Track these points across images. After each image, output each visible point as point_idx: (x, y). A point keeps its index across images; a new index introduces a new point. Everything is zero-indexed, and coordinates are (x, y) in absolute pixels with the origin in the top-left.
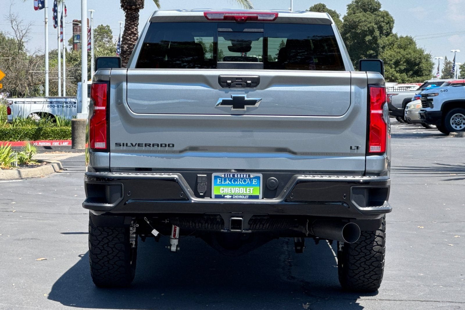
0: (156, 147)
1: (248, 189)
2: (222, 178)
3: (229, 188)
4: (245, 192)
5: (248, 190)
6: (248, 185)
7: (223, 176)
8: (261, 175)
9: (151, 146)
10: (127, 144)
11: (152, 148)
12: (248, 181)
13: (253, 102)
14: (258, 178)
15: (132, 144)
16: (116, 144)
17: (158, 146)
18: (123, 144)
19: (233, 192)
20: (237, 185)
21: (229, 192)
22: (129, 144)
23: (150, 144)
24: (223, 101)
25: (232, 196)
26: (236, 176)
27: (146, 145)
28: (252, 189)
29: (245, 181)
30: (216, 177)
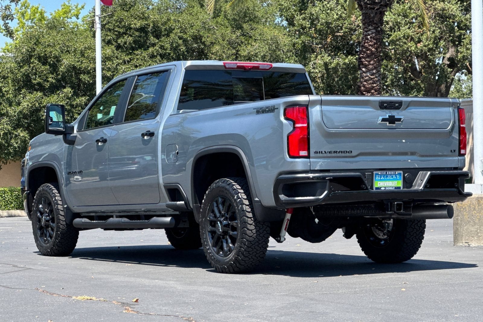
0: (340, 153)
1: (394, 182)
2: (379, 175)
3: (383, 182)
4: (392, 185)
5: (394, 184)
6: (394, 180)
7: (380, 173)
8: (402, 172)
9: (338, 153)
10: (322, 152)
11: (338, 155)
12: (394, 176)
13: (399, 120)
14: (400, 174)
15: (325, 152)
16: (315, 152)
17: (342, 153)
18: (320, 152)
19: (385, 185)
20: (388, 180)
21: (383, 185)
22: (323, 152)
23: (337, 151)
24: (383, 118)
25: (385, 187)
26: (387, 173)
27: (334, 152)
28: (396, 182)
29: (392, 177)
30: (376, 174)
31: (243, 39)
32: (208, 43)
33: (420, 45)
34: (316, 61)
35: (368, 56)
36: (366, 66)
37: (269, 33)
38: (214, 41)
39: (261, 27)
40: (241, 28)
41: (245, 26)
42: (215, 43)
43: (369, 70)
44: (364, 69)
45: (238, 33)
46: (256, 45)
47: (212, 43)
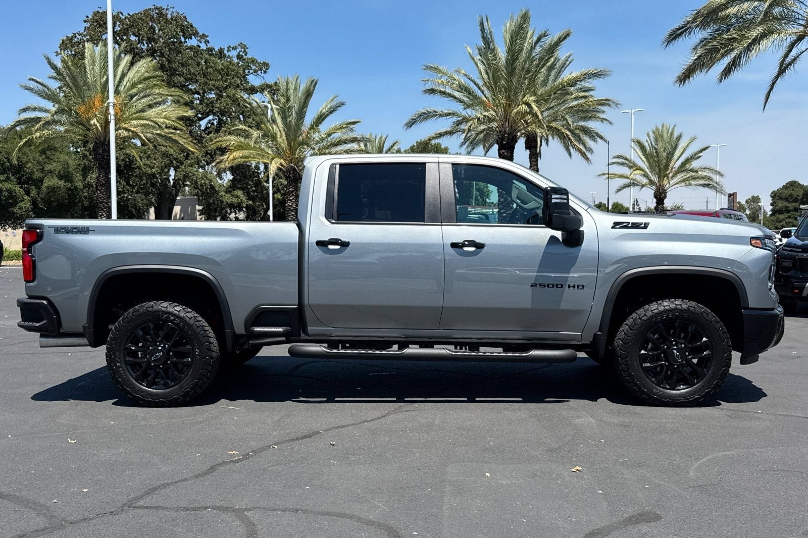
31: (46, 160)
32: (24, 162)
33: (153, 170)
34: (92, 176)
35: (101, 185)
36: (99, 190)
37: (63, 157)
38: (28, 161)
39: (58, 154)
40: (45, 153)
41: (48, 153)
42: (28, 162)
43: (101, 193)
44: (99, 192)
45: (44, 157)
46: (55, 164)
47: (26, 162)
